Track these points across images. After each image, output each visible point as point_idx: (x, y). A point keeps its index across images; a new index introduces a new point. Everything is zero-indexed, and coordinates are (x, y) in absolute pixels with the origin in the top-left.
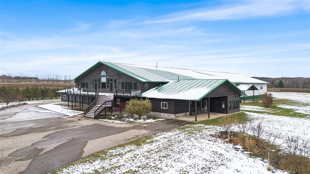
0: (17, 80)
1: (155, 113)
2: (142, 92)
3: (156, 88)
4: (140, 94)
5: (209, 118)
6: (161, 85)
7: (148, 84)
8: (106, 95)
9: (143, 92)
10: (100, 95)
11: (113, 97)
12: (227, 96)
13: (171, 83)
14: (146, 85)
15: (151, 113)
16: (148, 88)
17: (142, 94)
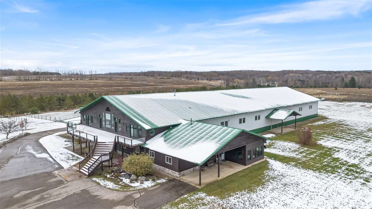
1: (160, 166)
2: (146, 139)
3: (164, 134)
4: (145, 142)
5: (219, 176)
6: (171, 127)
8: (106, 143)
10: (99, 143)
11: (112, 145)
12: (246, 146)
13: (183, 126)
14: (152, 130)
15: (156, 166)
16: (155, 134)
17: (147, 142)
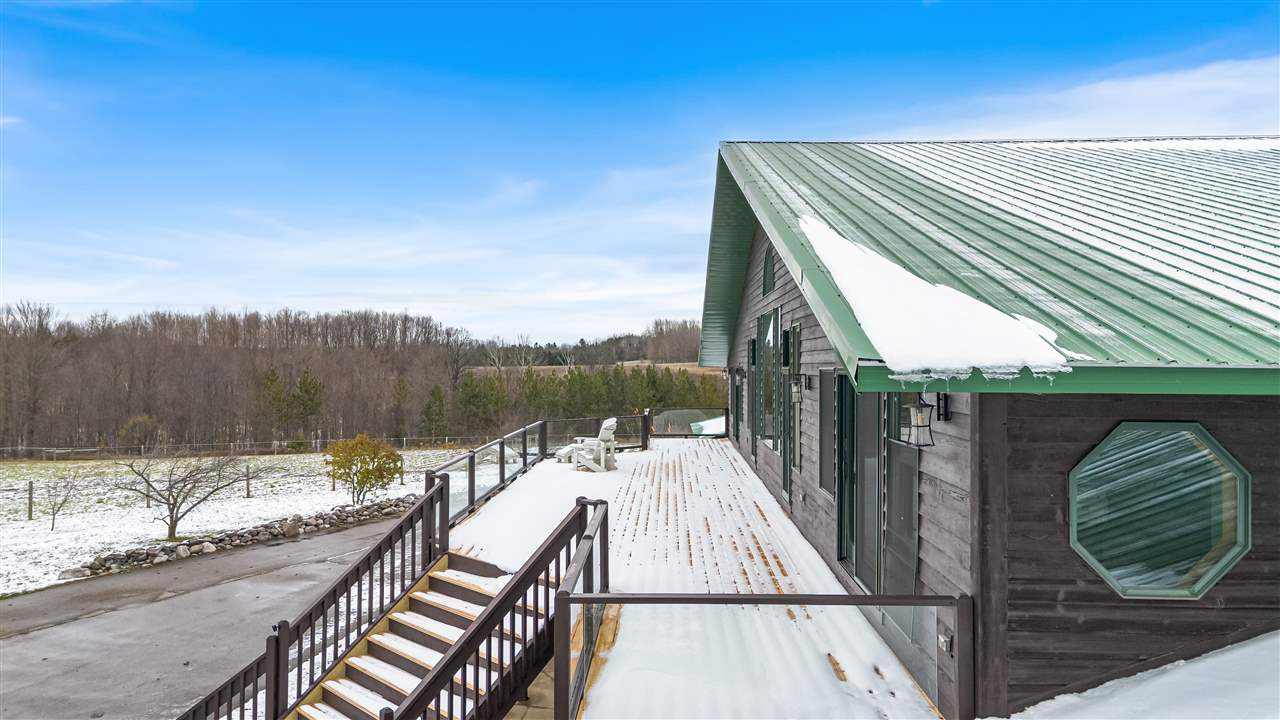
10: (458, 562)
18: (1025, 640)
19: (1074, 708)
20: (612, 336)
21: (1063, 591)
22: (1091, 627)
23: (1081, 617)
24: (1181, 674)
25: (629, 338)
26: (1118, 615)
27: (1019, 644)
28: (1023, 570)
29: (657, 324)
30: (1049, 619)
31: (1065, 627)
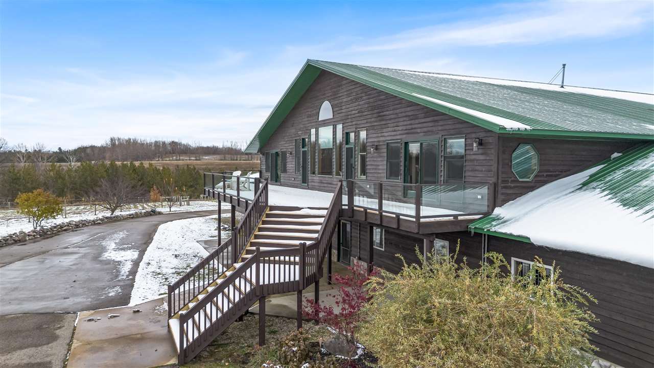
0: (247, 156)
2: (495, 198)
3: (593, 178)
4: (485, 209)
6: (616, 155)
7: (537, 149)
8: (299, 209)
9: (500, 197)
10: (273, 208)
11: (323, 220)
14: (526, 156)
16: (536, 176)
17: (498, 211)
18: (504, 191)
19: (513, 203)
20: (80, 146)
21: (510, 180)
22: (515, 187)
23: (512, 185)
24: (531, 194)
25: (93, 147)
26: (518, 185)
27: (503, 192)
28: (504, 176)
29: (112, 139)
30: (507, 186)
31: (511, 188)
